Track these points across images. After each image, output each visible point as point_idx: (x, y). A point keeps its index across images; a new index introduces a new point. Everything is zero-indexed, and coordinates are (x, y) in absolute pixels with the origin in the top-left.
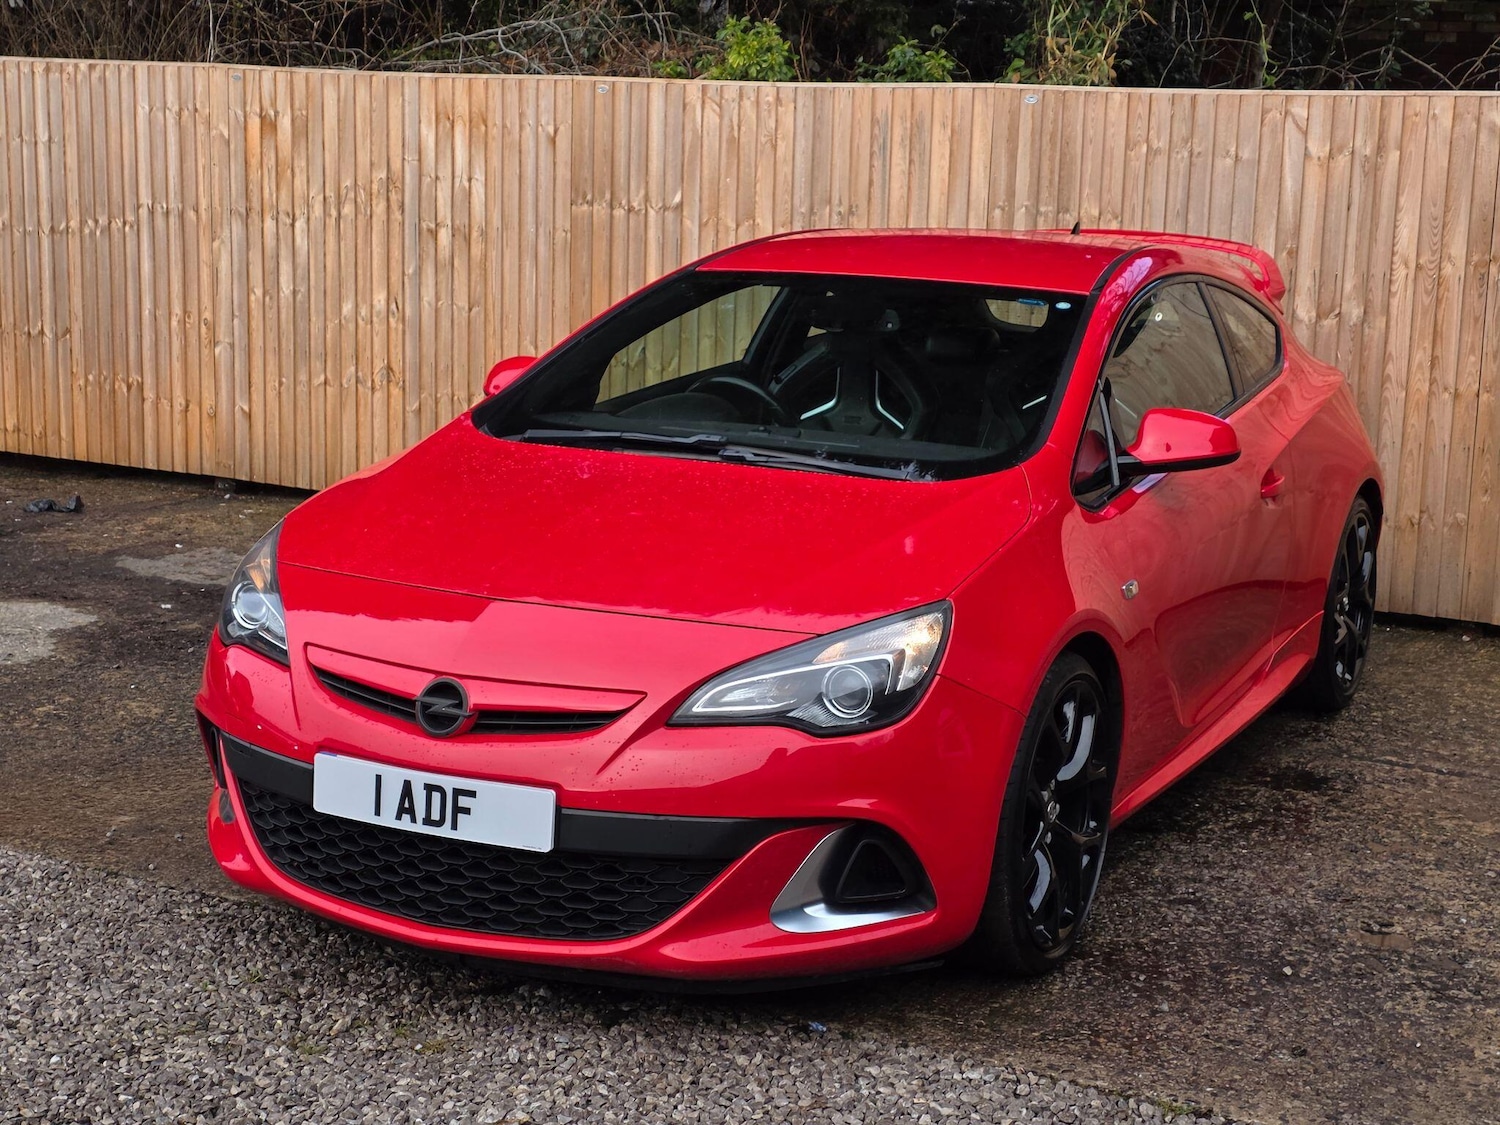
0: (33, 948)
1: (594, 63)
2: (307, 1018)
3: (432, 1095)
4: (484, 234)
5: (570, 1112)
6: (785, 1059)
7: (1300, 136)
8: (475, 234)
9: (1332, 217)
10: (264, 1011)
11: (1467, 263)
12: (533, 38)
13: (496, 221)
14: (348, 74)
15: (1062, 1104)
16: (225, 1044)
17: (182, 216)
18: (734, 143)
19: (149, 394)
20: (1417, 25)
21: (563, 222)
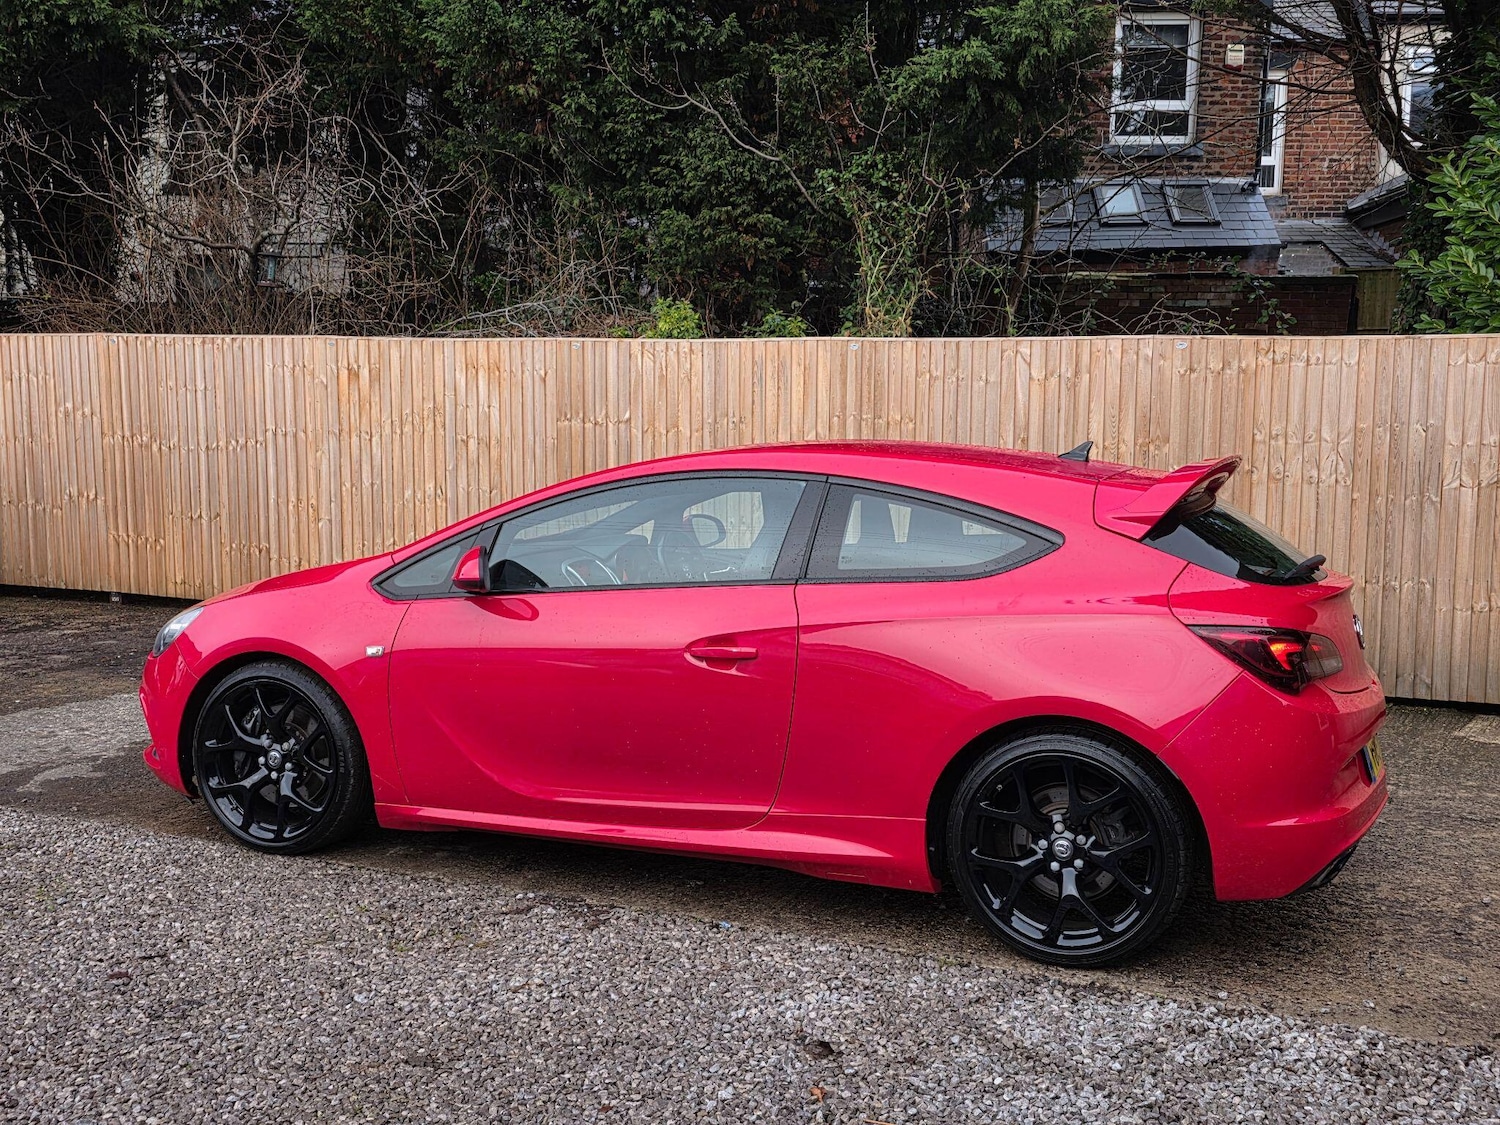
0: (219, 897)
1: (570, 329)
2: (398, 930)
3: (481, 972)
4: (499, 442)
5: (569, 977)
6: (704, 944)
7: (1026, 367)
8: (493, 442)
9: (1048, 417)
10: (371, 928)
11: (1135, 444)
12: (529, 314)
13: (507, 434)
14: (406, 340)
15: (878, 963)
16: (346, 948)
17: (295, 436)
18: (664, 378)
19: (274, 556)
20: (1105, 295)
21: (552, 432)
